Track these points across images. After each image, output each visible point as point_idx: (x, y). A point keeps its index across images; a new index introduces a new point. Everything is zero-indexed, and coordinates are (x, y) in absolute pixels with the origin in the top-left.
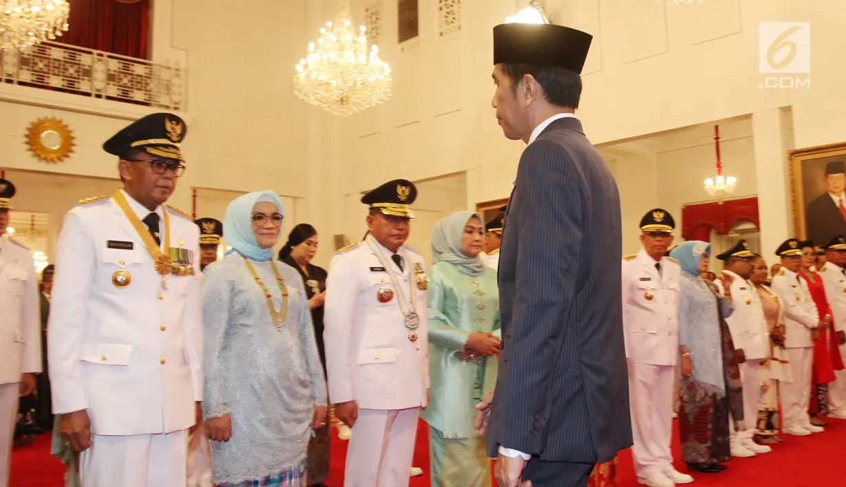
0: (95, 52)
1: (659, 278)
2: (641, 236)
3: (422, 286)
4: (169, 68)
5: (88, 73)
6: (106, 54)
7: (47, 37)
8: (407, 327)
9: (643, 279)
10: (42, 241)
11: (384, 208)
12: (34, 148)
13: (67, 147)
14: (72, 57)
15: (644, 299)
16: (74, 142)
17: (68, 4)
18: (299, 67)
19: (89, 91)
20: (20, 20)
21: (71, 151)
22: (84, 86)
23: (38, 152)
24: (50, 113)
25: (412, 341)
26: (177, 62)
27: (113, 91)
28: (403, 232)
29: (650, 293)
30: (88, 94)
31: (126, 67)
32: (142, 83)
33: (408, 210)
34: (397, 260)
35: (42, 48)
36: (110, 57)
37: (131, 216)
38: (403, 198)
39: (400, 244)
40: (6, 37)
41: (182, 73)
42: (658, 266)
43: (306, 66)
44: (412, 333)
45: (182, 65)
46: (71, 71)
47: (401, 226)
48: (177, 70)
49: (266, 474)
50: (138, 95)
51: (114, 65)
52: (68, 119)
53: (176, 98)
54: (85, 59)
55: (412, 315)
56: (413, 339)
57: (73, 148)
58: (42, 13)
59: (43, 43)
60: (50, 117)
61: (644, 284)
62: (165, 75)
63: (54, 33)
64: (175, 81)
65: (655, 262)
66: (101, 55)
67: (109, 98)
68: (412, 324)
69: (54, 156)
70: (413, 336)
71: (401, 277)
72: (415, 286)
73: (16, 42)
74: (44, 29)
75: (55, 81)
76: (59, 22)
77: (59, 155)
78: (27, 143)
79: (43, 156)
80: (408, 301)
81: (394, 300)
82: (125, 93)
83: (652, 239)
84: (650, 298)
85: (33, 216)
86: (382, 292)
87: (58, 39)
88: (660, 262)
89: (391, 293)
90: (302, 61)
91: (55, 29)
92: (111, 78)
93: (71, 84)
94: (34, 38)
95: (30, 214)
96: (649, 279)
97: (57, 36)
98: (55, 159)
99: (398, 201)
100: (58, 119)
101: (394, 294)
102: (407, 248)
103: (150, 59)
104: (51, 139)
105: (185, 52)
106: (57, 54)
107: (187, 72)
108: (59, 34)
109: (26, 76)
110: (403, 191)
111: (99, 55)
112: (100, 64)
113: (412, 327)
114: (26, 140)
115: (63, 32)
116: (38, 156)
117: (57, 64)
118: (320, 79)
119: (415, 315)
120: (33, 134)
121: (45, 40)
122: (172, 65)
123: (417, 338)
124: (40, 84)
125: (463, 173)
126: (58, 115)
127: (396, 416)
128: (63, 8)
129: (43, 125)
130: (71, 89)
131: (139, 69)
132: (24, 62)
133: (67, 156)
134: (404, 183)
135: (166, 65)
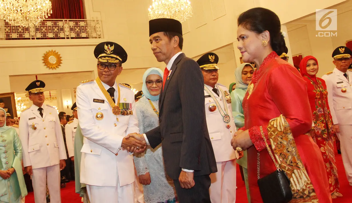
0: (64, 20)
1: (348, 81)
2: (333, 61)
3: (229, 101)
4: (94, 21)
5: (62, 29)
6: (68, 20)
7: (45, 17)
8: (224, 122)
9: (338, 83)
10: (55, 101)
11: (204, 67)
12: (47, 64)
13: (59, 62)
14: (55, 24)
15: (342, 93)
16: (61, 59)
17: (50, 2)
18: (149, 10)
19: (64, 37)
20: (34, 13)
21: (61, 63)
22: (62, 35)
23: (48, 66)
24: (50, 49)
25: (228, 128)
26: (97, 18)
27: (73, 35)
28: (216, 77)
29: (344, 89)
30: (64, 38)
31: (77, 24)
32: (84, 29)
33: (215, 66)
34: (215, 91)
35: (43, 23)
36: (69, 21)
37: (102, 89)
38: (212, 61)
39: (215, 83)
40: (30, 21)
41: (100, 22)
42: (345, 75)
43: (152, 8)
44: (227, 125)
45: (99, 19)
46: (56, 30)
47: (214, 74)
48: (97, 21)
49: (168, 199)
50: (84, 35)
51: (72, 24)
52: (57, 50)
53: (99, 33)
54: (60, 24)
55: (226, 116)
56: (228, 127)
57: (62, 62)
58: (42, 8)
59: (43, 20)
60: (51, 50)
61: (339, 85)
62: (93, 24)
63: (47, 15)
64: (98, 26)
65: (343, 73)
66: (67, 21)
67: (72, 38)
68: (227, 120)
69: (55, 66)
70: (228, 126)
71: (218, 99)
72: (225, 102)
73: (34, 22)
74: (43, 14)
75: (50, 35)
76: (49, 10)
77: (57, 65)
78: (44, 63)
79: (50, 67)
80: (223, 109)
81: (217, 110)
82: (78, 35)
83: (340, 62)
84: (344, 92)
85: (50, 92)
86: (211, 107)
87: (49, 17)
88: (347, 73)
89: (215, 107)
90: (151, 7)
91: (47, 13)
92: (71, 29)
93: (57, 35)
94: (40, 19)
95: (49, 91)
96: (342, 82)
97: (48, 16)
98: (55, 68)
99: (211, 63)
100: (54, 50)
101: (217, 107)
102: (218, 84)
103: (86, 18)
104: (52, 60)
105: (99, 13)
106: (49, 24)
107: (101, 21)
108: (49, 15)
109: (39, 35)
110: (212, 58)
111: (65, 21)
112: (67, 24)
113: (227, 122)
114: (43, 61)
115: (51, 14)
116: (49, 67)
117: (50, 28)
118: (160, 13)
119: (228, 116)
120: (45, 58)
121: (44, 19)
122: (95, 19)
123: (230, 126)
124: (45, 38)
125: (232, 44)
126: (54, 49)
127: (225, 165)
128: (49, 4)
129: (48, 54)
130: (57, 37)
131: (82, 24)
132: (37, 29)
133: (60, 65)
134: (211, 54)
135: (93, 20)
